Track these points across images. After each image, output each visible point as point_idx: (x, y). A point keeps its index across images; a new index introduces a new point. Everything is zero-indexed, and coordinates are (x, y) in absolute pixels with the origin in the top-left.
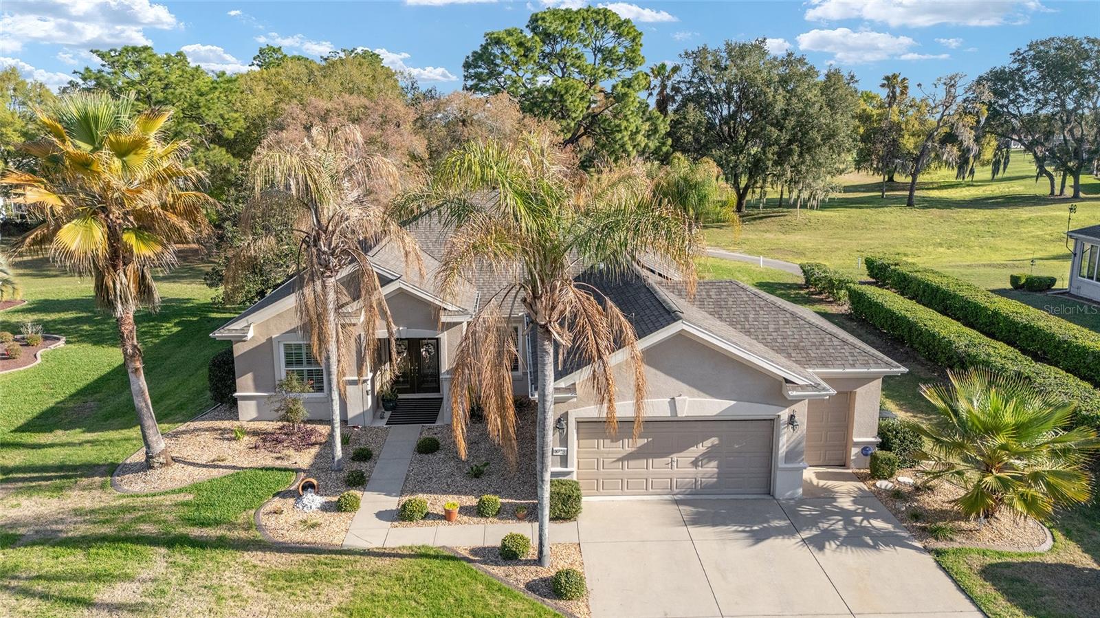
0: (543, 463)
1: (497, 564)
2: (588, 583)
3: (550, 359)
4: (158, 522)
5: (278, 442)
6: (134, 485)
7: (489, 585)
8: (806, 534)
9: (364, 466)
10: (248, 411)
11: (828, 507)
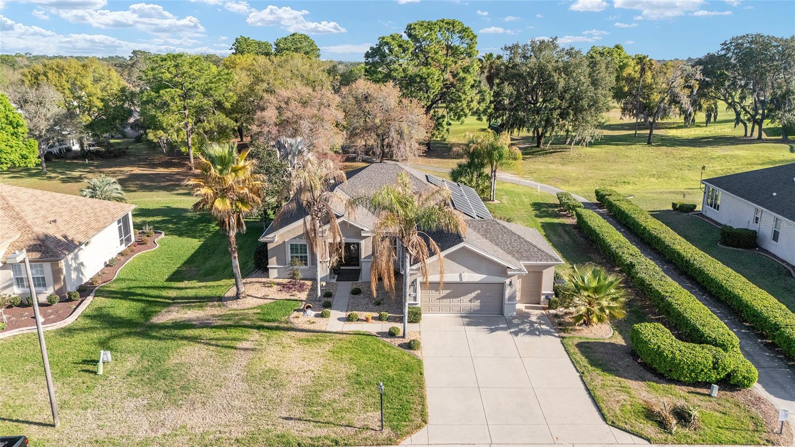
0: (405, 299)
1: (387, 338)
2: (422, 345)
3: (408, 260)
4: (249, 320)
5: (290, 288)
6: (233, 306)
7: (384, 345)
8: (512, 330)
9: (329, 299)
10: (273, 274)
11: (526, 320)
